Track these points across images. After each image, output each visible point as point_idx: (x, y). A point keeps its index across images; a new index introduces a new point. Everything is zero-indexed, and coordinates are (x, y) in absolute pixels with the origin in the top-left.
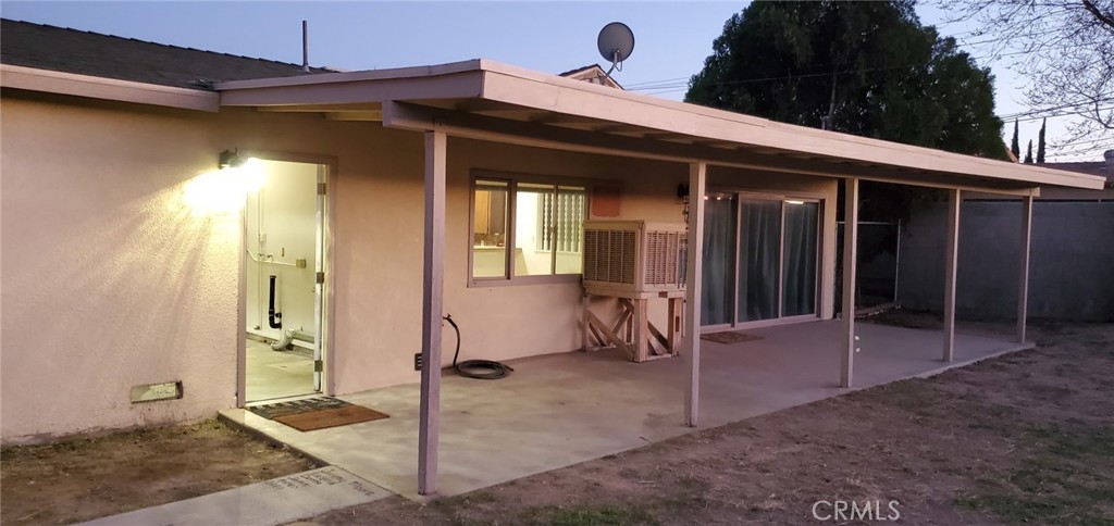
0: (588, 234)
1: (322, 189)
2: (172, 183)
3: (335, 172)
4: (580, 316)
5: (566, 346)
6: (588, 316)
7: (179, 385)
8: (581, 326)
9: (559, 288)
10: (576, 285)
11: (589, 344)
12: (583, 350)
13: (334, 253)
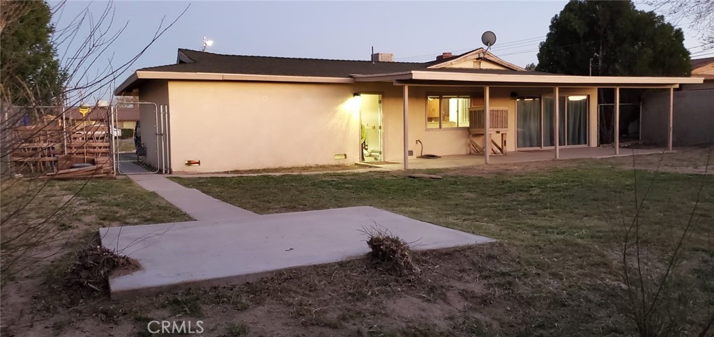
0: (471, 113)
1: (380, 102)
2: (343, 102)
3: (383, 97)
4: (469, 142)
5: (464, 152)
6: (471, 141)
7: (345, 155)
8: (469, 145)
9: (460, 131)
10: (467, 131)
11: (473, 152)
12: (470, 154)
13: (383, 120)
